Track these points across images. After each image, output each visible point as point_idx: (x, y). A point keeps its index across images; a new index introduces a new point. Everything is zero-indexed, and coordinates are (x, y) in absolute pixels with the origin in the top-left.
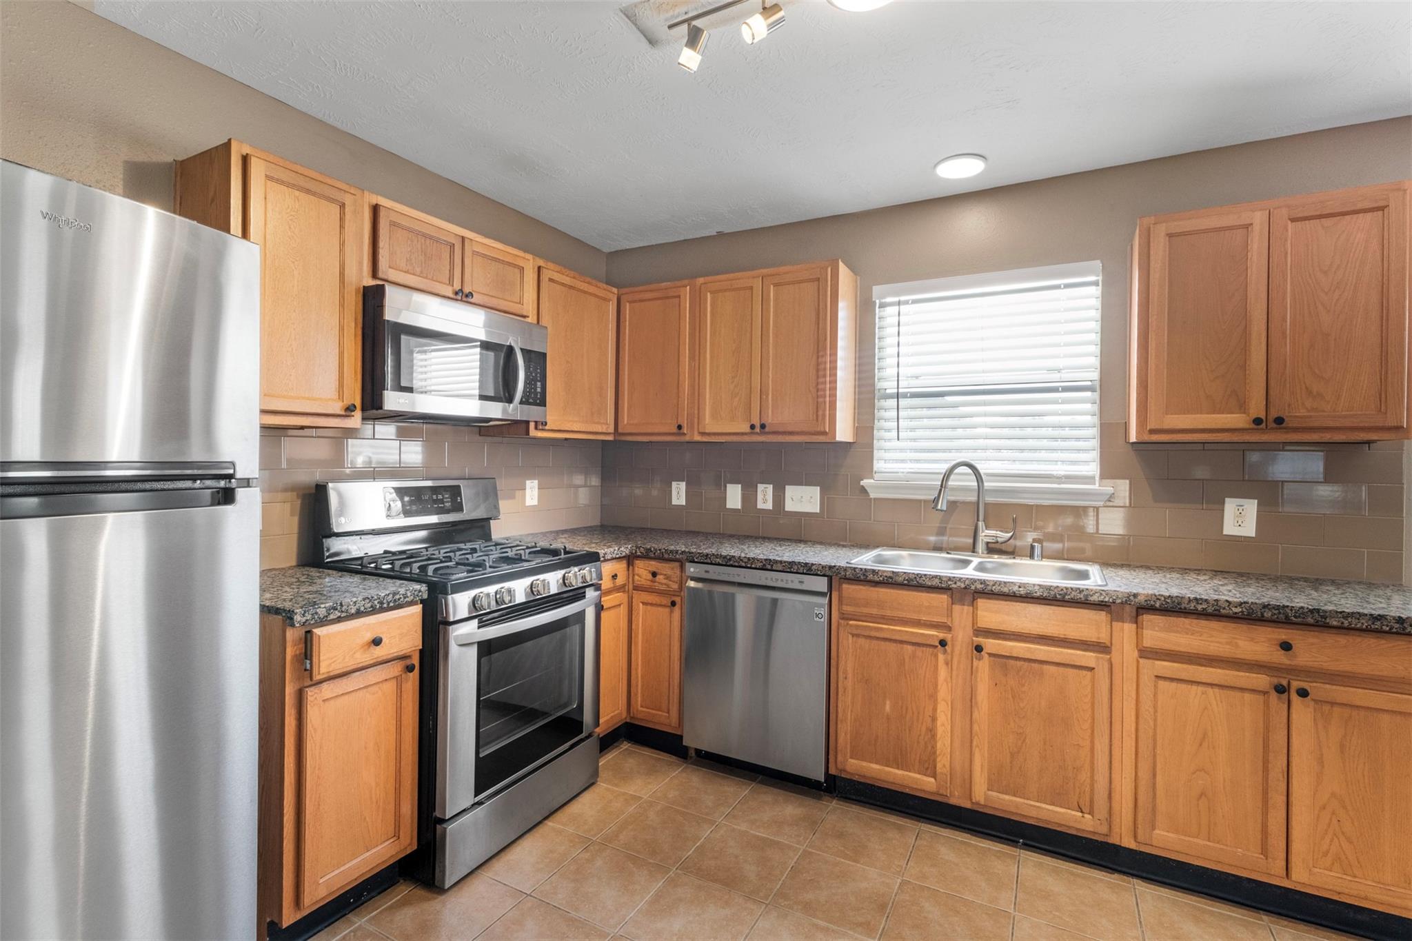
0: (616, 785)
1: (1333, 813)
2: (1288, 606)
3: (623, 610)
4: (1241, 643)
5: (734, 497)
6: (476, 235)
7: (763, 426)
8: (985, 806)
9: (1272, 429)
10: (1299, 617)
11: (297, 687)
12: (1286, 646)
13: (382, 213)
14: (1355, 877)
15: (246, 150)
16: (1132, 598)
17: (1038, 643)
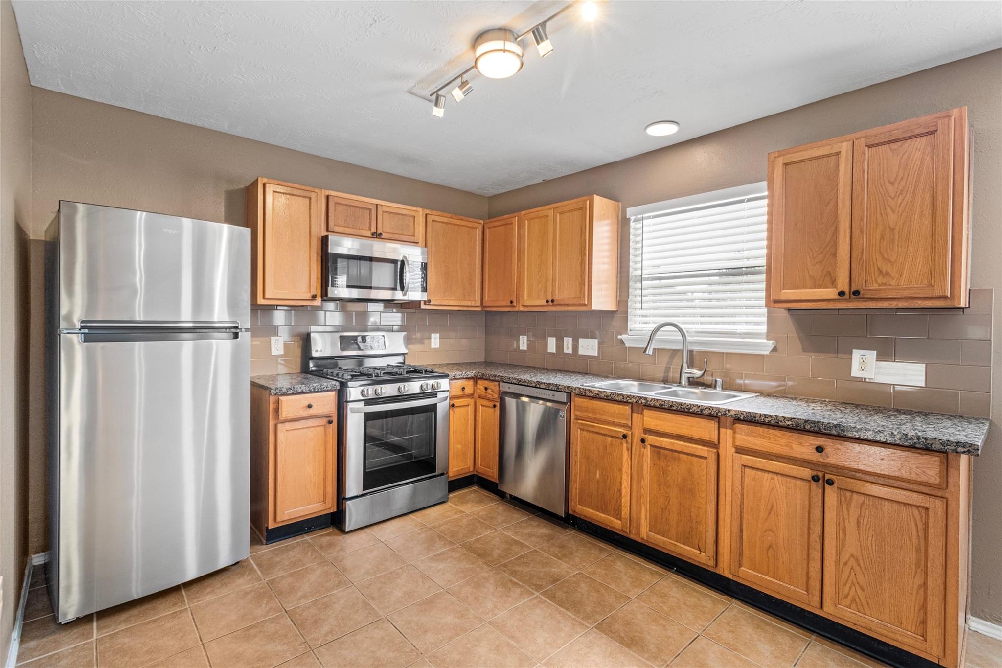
0: (456, 505)
1: (852, 568)
2: (820, 422)
3: (471, 409)
4: (794, 446)
5: (552, 345)
6: (385, 202)
7: (553, 301)
8: (647, 541)
9: (853, 299)
10: (827, 430)
11: (275, 423)
12: (820, 449)
13: (331, 199)
14: (865, 614)
15: (265, 180)
16: (727, 412)
17: (676, 440)
